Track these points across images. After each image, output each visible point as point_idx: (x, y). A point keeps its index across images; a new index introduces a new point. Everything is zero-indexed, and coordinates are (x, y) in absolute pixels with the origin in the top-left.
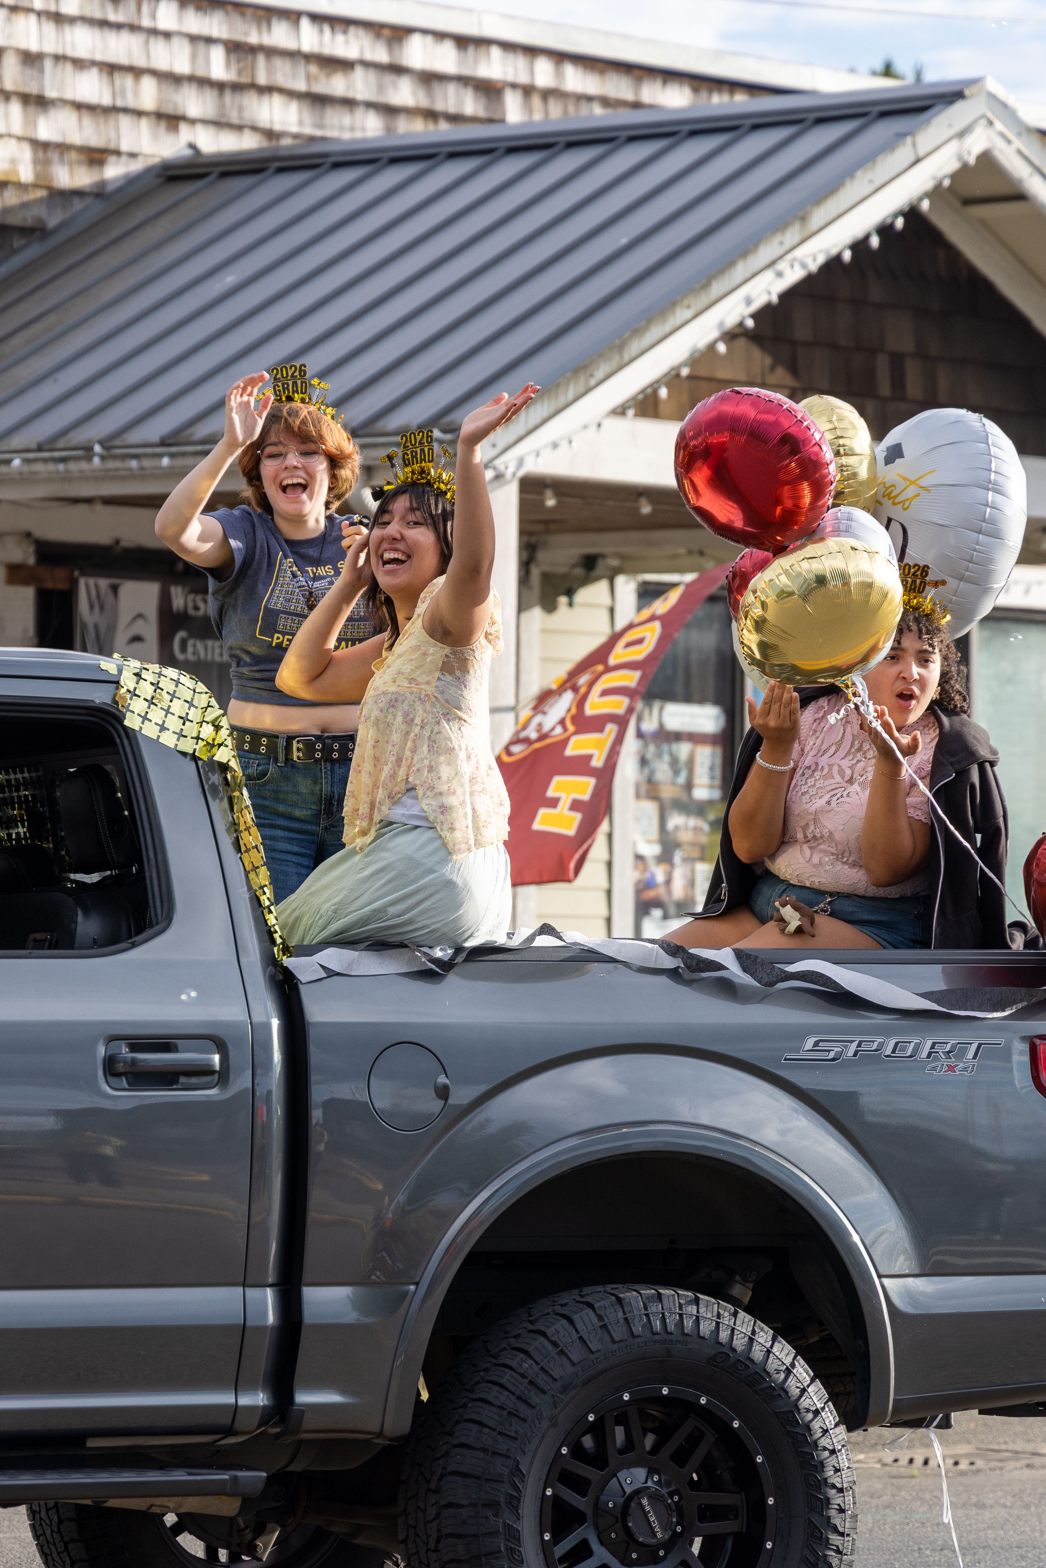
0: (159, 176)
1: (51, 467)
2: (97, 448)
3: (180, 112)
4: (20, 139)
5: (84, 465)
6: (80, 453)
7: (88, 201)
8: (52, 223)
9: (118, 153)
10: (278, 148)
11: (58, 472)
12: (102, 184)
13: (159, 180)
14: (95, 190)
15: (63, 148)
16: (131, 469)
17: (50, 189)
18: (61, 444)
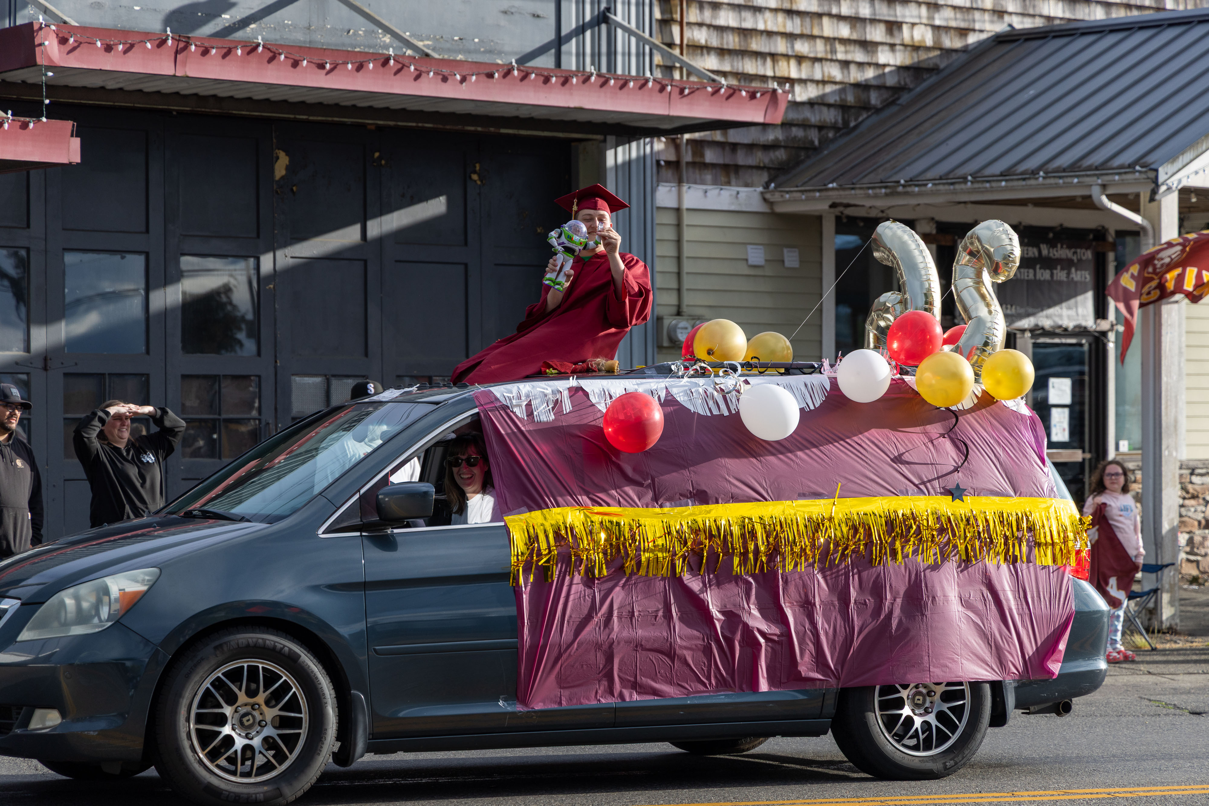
0: (994, 41)
1: (947, 187)
2: (970, 178)
3: (1004, 9)
4: (926, 25)
5: (963, 186)
6: (961, 180)
7: (960, 54)
8: (942, 66)
9: (974, 30)
10: (1054, 26)
11: (950, 190)
12: (967, 46)
13: (994, 43)
14: (963, 49)
15: (947, 29)
16: (986, 188)
17: (941, 49)
18: (951, 176)
